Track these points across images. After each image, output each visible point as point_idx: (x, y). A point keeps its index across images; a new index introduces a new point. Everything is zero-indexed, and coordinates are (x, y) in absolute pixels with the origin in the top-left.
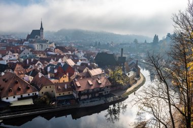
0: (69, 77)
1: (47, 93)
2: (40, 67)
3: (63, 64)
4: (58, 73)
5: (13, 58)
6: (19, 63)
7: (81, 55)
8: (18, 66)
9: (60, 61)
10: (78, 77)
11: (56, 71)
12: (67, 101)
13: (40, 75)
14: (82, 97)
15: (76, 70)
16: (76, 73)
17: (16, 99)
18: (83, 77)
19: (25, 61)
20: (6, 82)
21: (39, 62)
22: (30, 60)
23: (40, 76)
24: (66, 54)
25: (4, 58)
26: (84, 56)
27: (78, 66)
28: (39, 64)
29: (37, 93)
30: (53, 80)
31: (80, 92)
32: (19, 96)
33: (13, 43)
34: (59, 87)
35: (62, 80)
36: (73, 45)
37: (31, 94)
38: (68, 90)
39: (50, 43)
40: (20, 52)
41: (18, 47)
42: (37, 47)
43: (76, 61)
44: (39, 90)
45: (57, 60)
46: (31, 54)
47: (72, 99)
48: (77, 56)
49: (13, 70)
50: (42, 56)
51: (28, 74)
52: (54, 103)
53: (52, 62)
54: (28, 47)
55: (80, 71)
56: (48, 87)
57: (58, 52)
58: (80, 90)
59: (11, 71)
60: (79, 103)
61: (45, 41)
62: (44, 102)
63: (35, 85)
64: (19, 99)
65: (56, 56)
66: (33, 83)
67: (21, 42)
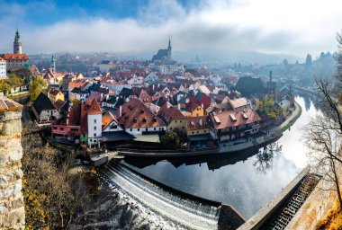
0: (205, 109)
1: (176, 130)
2: (168, 94)
3: (196, 92)
4: (190, 103)
5: (138, 82)
6: (144, 89)
7: (217, 80)
8: (143, 92)
9: (191, 88)
10: (215, 109)
11: (187, 101)
12: (202, 142)
13: (169, 105)
14: (223, 138)
15: (212, 100)
16: (214, 104)
17: (140, 132)
18: (223, 110)
19: (151, 87)
20: (131, 109)
21: (166, 88)
22: (156, 86)
23: (168, 107)
24: (198, 79)
25: (129, 82)
26: (222, 82)
27: (215, 95)
28: (166, 91)
29: (165, 128)
30: (184, 113)
31: (220, 130)
32: (144, 130)
33: (138, 65)
34: (192, 123)
35: (195, 113)
36: (206, 68)
37: (157, 129)
38: (204, 126)
39: (179, 65)
40: (145, 76)
41: (143, 70)
42: (163, 69)
43: (211, 89)
44: (167, 124)
45: (188, 87)
46: (157, 78)
47: (209, 140)
48: (212, 82)
49: (138, 96)
50: (169, 81)
51: (154, 102)
52: (185, 144)
53: (182, 88)
54: (154, 70)
55: (218, 102)
56: (179, 121)
57: (188, 76)
58: (220, 127)
59: (136, 97)
60: (218, 146)
61: (173, 63)
62: (173, 141)
63: (163, 117)
64: (144, 133)
65: (186, 80)
66: (160, 115)
67: (146, 64)
